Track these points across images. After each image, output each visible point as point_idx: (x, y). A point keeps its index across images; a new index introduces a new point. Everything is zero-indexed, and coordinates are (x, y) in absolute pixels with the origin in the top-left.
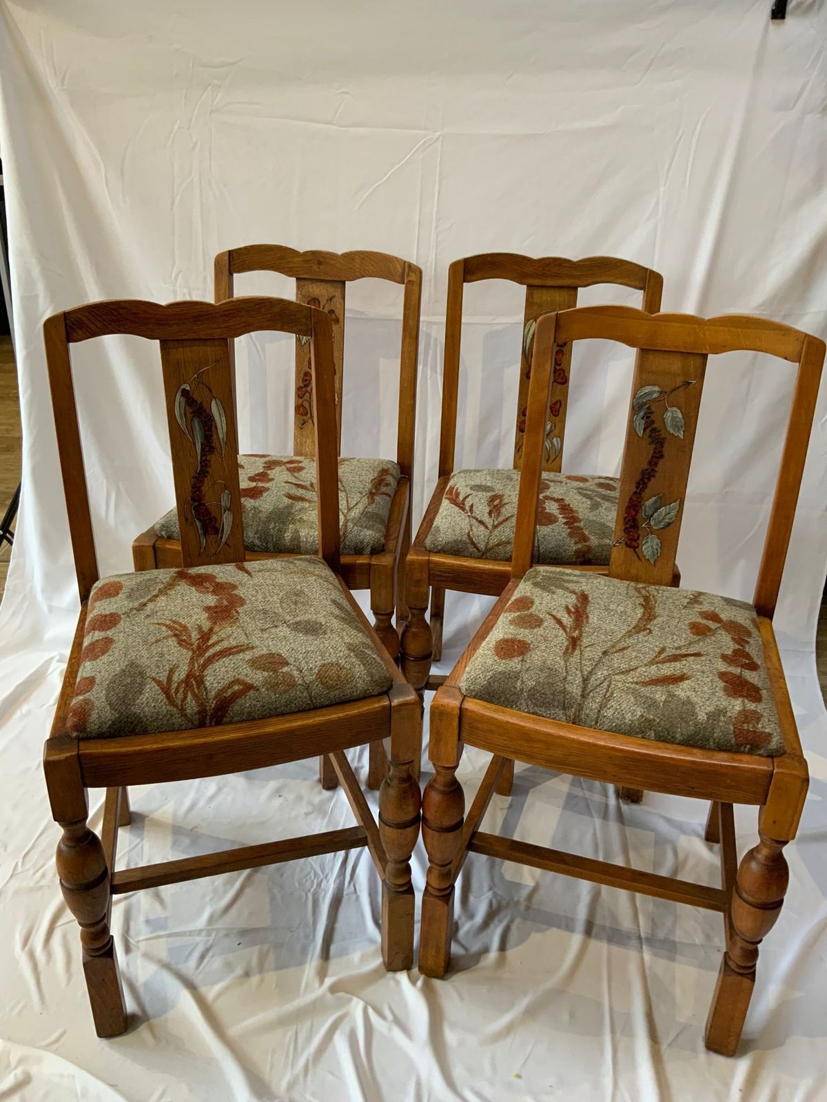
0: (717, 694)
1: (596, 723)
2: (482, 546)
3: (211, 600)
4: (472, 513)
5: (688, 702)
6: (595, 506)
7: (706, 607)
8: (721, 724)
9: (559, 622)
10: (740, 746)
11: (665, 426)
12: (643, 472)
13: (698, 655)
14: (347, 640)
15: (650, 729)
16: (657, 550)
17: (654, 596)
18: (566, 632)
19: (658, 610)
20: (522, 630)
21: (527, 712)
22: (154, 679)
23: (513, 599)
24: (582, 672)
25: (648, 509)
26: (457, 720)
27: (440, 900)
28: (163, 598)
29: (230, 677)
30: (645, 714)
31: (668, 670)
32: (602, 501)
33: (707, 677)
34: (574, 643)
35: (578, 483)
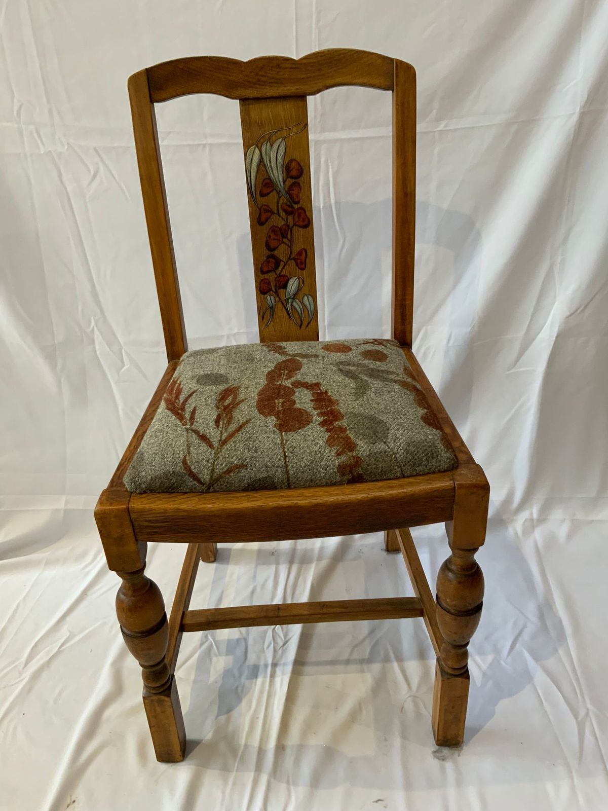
2: (205, 476)
4: (192, 424)
6: (361, 390)
32: (370, 380)
35: (339, 354)
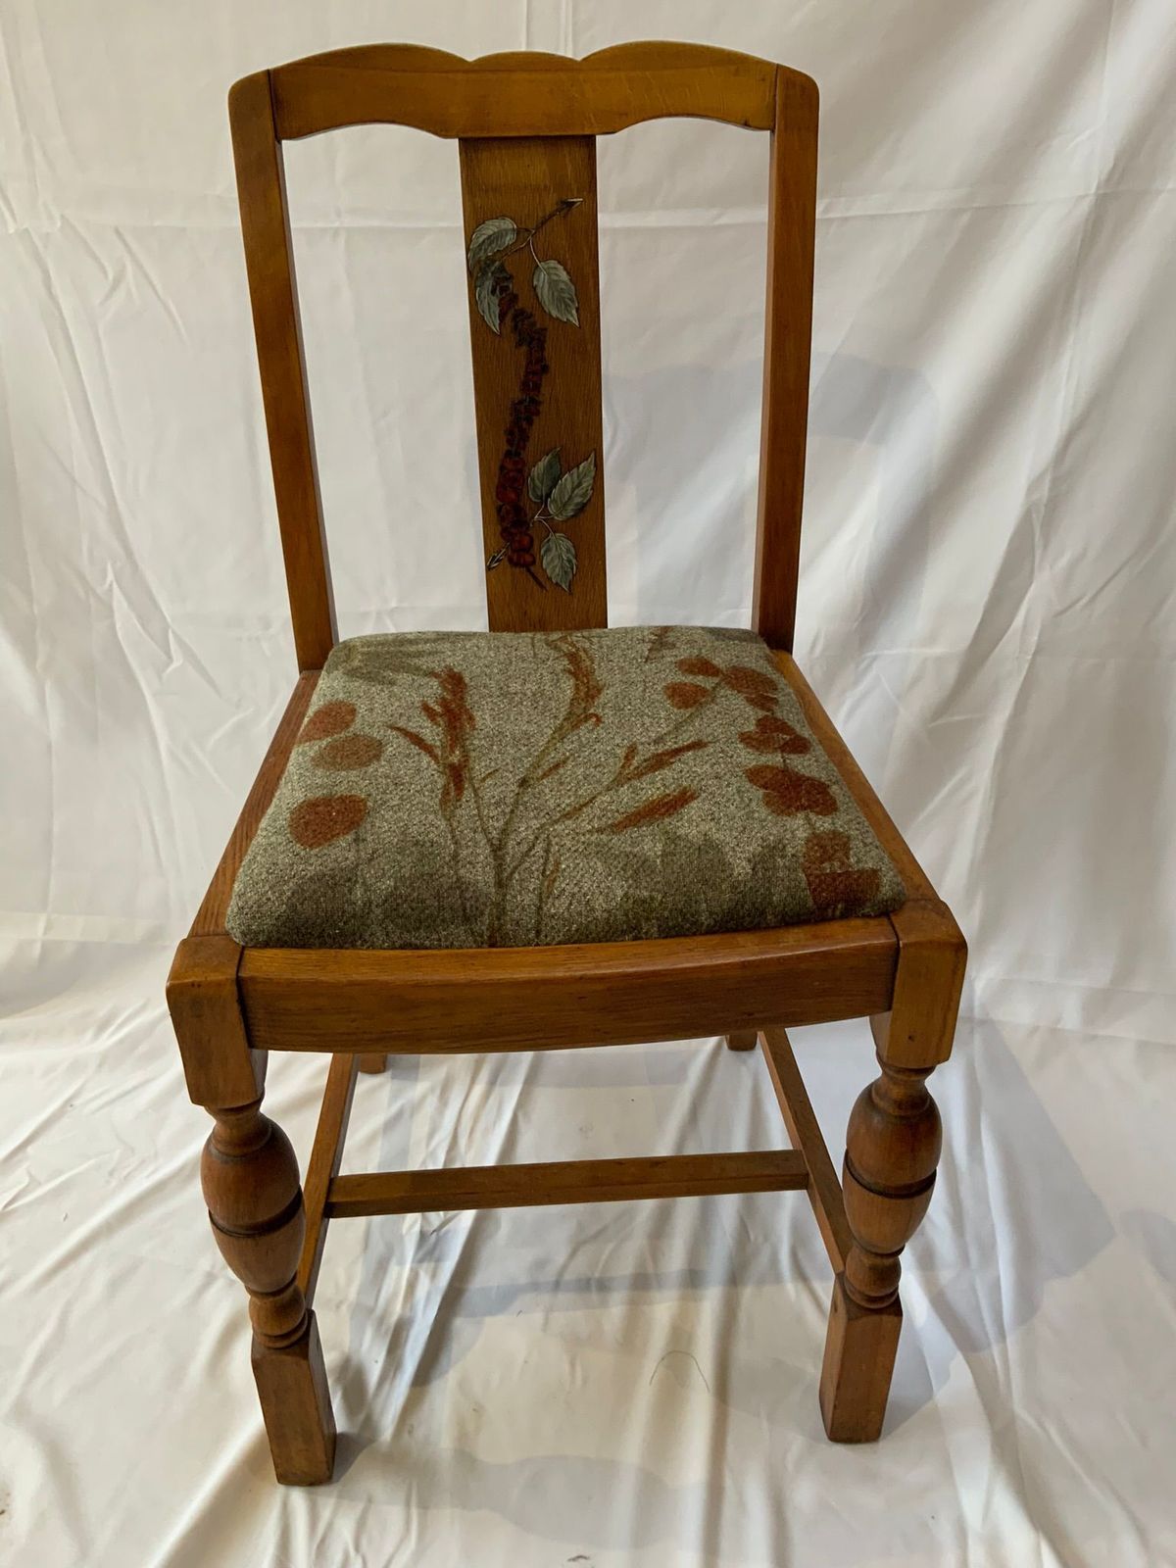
0: (756, 815)
1: (538, 933)
5: (709, 845)
7: (684, 652)
8: (781, 874)
9: (417, 740)
10: (826, 909)
11: (540, 304)
12: (516, 406)
13: (697, 745)
15: (648, 919)
16: (570, 561)
17: (585, 650)
18: (435, 757)
19: (601, 674)
20: (343, 773)
21: (389, 948)
23: (311, 712)
24: (485, 831)
25: (537, 482)
26: (236, 1007)
27: (288, 1354)
30: (631, 891)
31: (652, 788)
33: (728, 786)
34: (458, 775)
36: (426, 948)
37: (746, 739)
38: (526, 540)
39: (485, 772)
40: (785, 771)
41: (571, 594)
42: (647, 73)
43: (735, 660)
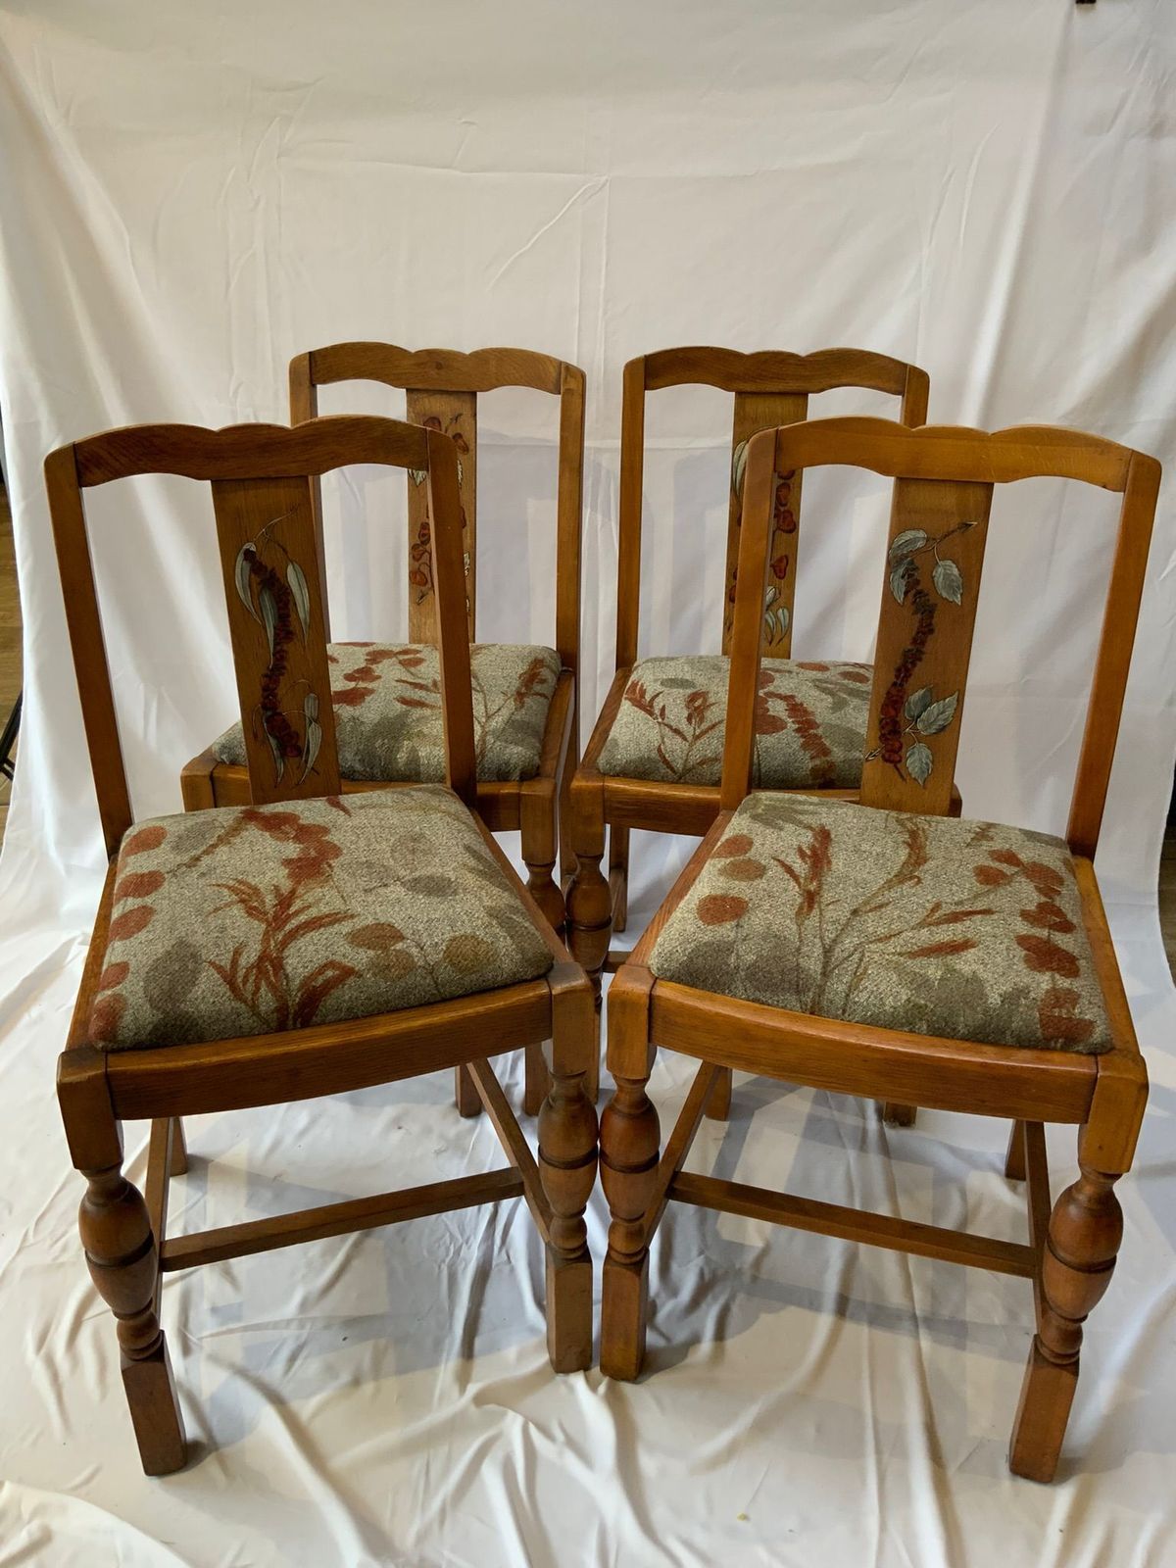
0: (1015, 967)
1: (844, 1011)
2: (679, 765)
3: (292, 850)
4: (663, 719)
5: (975, 980)
6: (838, 706)
7: (998, 845)
8: (1021, 1010)
9: (789, 870)
10: (1050, 1041)
11: (935, 588)
12: (906, 654)
13: (987, 912)
14: (488, 903)
15: (921, 1020)
16: (927, 764)
17: (924, 831)
18: (799, 884)
19: (931, 849)
20: (737, 882)
21: (744, 999)
22: (212, 963)
23: (723, 839)
24: (822, 939)
25: (913, 707)
26: (646, 1012)
27: (627, 1269)
28: (225, 849)
29: (320, 958)
30: (913, 998)
31: (945, 934)
32: (849, 698)
33: (1000, 944)
34: (811, 899)
35: (814, 672)
36: (769, 1005)
37: (1025, 915)
38: (897, 745)
39: (830, 900)
40: (1048, 941)
41: (924, 787)
42: (1037, 447)
43: (1037, 856)
